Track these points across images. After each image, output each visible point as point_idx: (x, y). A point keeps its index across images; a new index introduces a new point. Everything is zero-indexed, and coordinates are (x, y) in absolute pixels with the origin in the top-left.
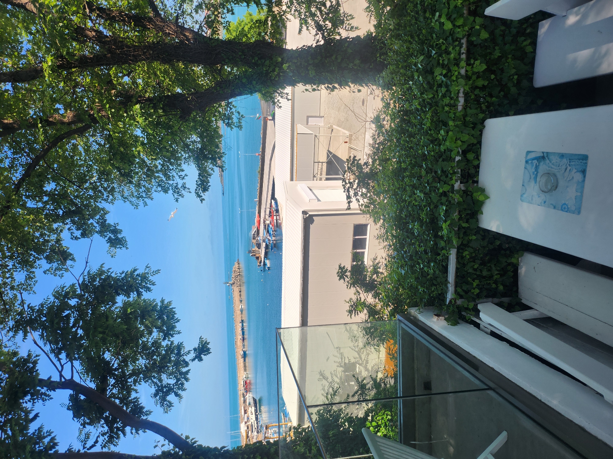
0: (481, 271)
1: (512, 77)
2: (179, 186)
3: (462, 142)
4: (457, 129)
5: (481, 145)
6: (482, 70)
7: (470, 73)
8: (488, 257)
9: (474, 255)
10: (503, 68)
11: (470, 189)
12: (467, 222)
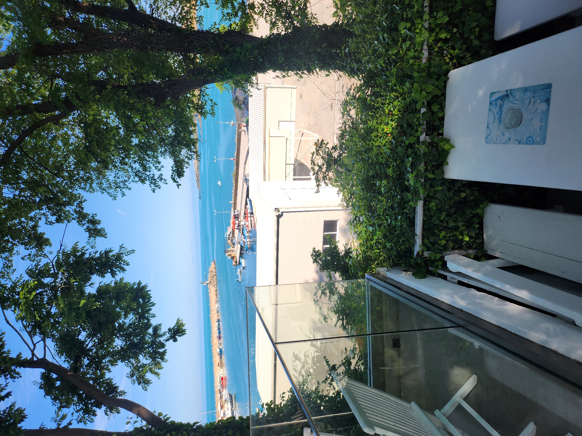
0: (447, 222)
1: (473, 30)
2: (156, 177)
3: (427, 93)
4: (422, 79)
5: (445, 97)
6: (445, 22)
7: (433, 26)
8: (453, 209)
9: (440, 206)
10: (464, 21)
11: (436, 140)
12: (433, 173)
